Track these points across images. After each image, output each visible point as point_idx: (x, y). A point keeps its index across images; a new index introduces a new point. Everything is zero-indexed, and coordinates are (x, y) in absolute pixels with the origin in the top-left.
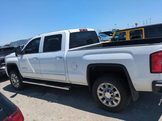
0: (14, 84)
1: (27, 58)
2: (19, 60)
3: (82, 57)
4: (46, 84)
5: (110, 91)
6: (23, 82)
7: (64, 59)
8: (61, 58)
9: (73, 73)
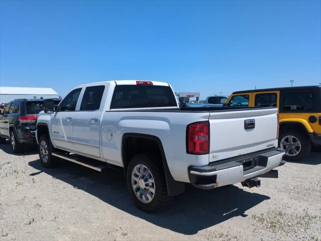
0: (43, 157)
1: (61, 118)
2: (52, 119)
3: (118, 122)
4: (77, 160)
5: (145, 178)
6: (53, 154)
7: (99, 123)
8: (96, 120)
9: (107, 146)
